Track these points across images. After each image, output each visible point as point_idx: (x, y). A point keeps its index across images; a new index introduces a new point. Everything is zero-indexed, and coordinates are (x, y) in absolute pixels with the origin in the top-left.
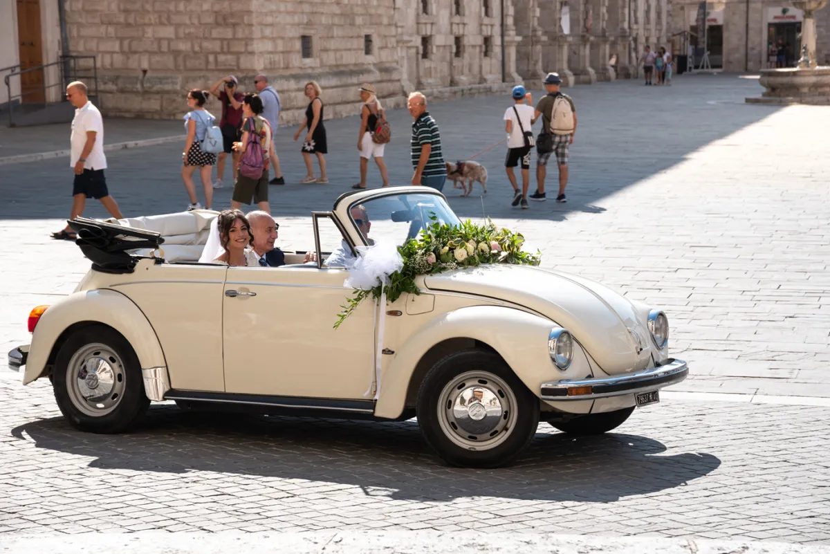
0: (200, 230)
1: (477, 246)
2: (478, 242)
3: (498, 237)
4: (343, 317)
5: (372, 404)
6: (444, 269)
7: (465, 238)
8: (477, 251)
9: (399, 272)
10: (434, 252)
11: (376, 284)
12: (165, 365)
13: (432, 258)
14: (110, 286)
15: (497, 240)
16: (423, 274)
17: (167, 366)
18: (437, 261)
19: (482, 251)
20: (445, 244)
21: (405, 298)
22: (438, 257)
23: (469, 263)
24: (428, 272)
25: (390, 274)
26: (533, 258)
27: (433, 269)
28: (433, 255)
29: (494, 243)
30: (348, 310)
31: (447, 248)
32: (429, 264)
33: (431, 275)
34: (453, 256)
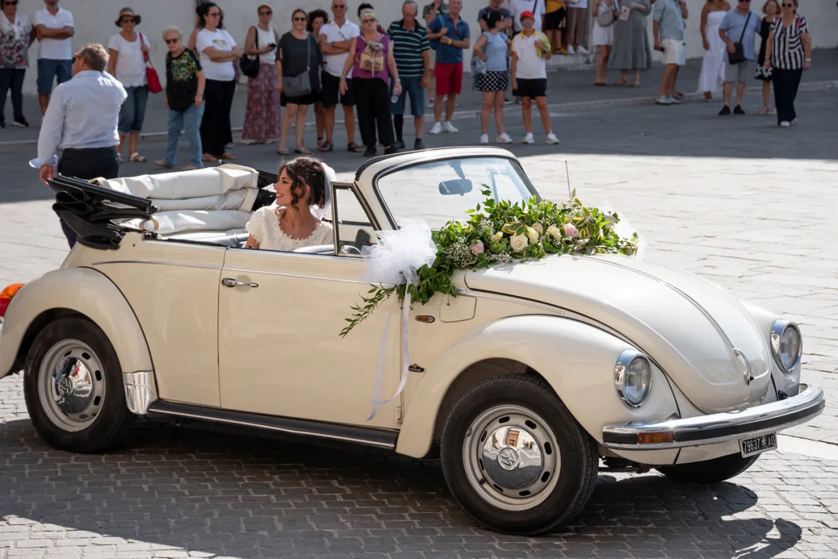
0: (225, 191)
1: (545, 231)
2: (546, 227)
3: (576, 218)
4: (353, 322)
5: (393, 435)
6: (493, 262)
7: (528, 221)
8: (543, 238)
9: (430, 266)
10: (482, 239)
11: (399, 281)
12: (151, 368)
13: (479, 247)
14: (93, 264)
15: (574, 222)
16: (464, 268)
17: (154, 370)
18: (485, 251)
19: (552, 237)
20: (497, 229)
21: (439, 299)
22: (487, 246)
23: (531, 253)
24: (471, 266)
25: (417, 268)
26: (629, 244)
27: (478, 262)
28: (480, 244)
29: (569, 227)
30: (362, 313)
31: (500, 234)
32: (474, 256)
33: (474, 271)
34: (508, 244)
